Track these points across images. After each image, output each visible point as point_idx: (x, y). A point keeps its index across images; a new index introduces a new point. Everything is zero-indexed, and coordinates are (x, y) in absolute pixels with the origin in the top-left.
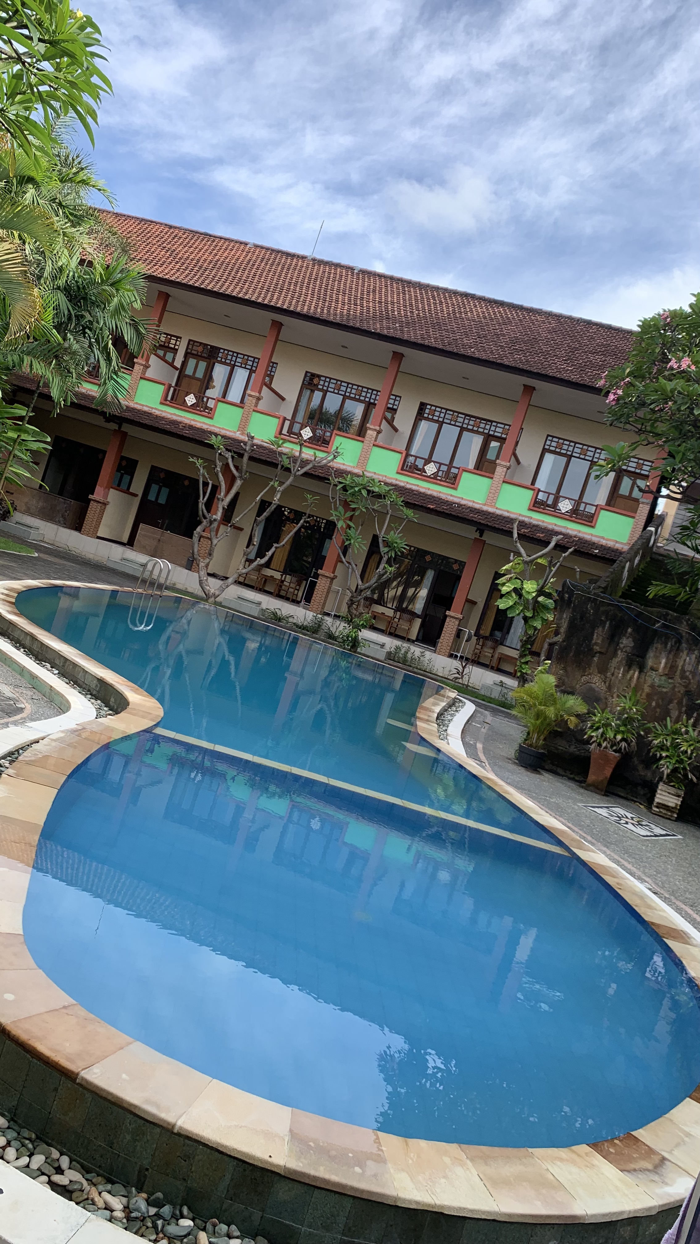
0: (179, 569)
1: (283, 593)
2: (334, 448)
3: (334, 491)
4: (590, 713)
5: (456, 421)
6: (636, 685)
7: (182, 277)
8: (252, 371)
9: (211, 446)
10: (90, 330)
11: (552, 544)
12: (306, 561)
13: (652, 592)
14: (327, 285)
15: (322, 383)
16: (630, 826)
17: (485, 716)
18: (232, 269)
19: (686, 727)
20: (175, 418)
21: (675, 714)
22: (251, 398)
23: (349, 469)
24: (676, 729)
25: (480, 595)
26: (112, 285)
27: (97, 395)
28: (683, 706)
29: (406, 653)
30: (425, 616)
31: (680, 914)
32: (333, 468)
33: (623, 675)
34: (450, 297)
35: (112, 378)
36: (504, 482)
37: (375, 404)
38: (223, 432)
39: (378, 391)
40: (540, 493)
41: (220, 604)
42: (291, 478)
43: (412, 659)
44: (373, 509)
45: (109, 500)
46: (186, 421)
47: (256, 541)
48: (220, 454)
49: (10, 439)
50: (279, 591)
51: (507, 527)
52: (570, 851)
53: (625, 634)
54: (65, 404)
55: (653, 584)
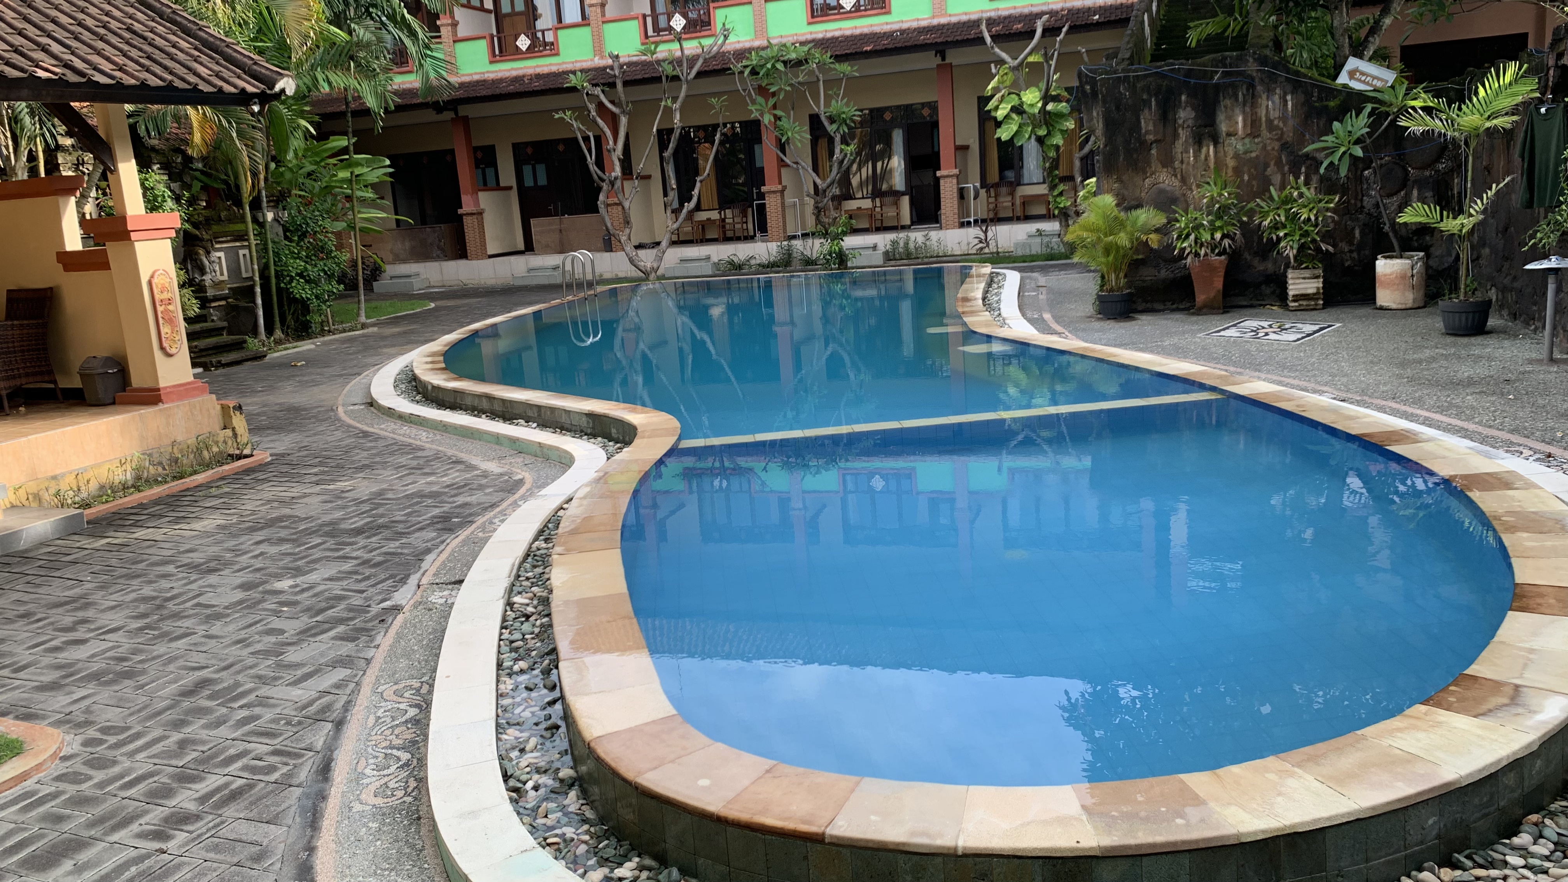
0: (598, 255)
1: (729, 234)
2: (719, 27)
3: (743, 81)
4: (1171, 221)
6: (1215, 163)
9: (574, 89)
10: (375, 6)
11: (1039, 32)
12: (739, 184)
13: (1193, 38)
16: (1272, 336)
17: (1036, 280)
19: (1298, 188)
20: (515, 73)
21: (1277, 179)
22: (593, 9)
23: (747, 45)
24: (1286, 197)
25: (969, 135)
27: (417, 85)
28: (1283, 166)
29: (907, 244)
30: (912, 189)
31: (1385, 412)
32: (729, 52)
33: (1195, 157)
35: (427, 56)
38: (578, 66)
41: (663, 277)
42: (684, 87)
43: (916, 248)
44: (799, 83)
45: (482, 206)
46: (531, 71)
47: (673, 183)
48: (587, 94)
49: (343, 181)
50: (724, 233)
51: (973, 34)
52: (1222, 392)
53: (1180, 106)
54: (386, 111)
55: (1190, 28)
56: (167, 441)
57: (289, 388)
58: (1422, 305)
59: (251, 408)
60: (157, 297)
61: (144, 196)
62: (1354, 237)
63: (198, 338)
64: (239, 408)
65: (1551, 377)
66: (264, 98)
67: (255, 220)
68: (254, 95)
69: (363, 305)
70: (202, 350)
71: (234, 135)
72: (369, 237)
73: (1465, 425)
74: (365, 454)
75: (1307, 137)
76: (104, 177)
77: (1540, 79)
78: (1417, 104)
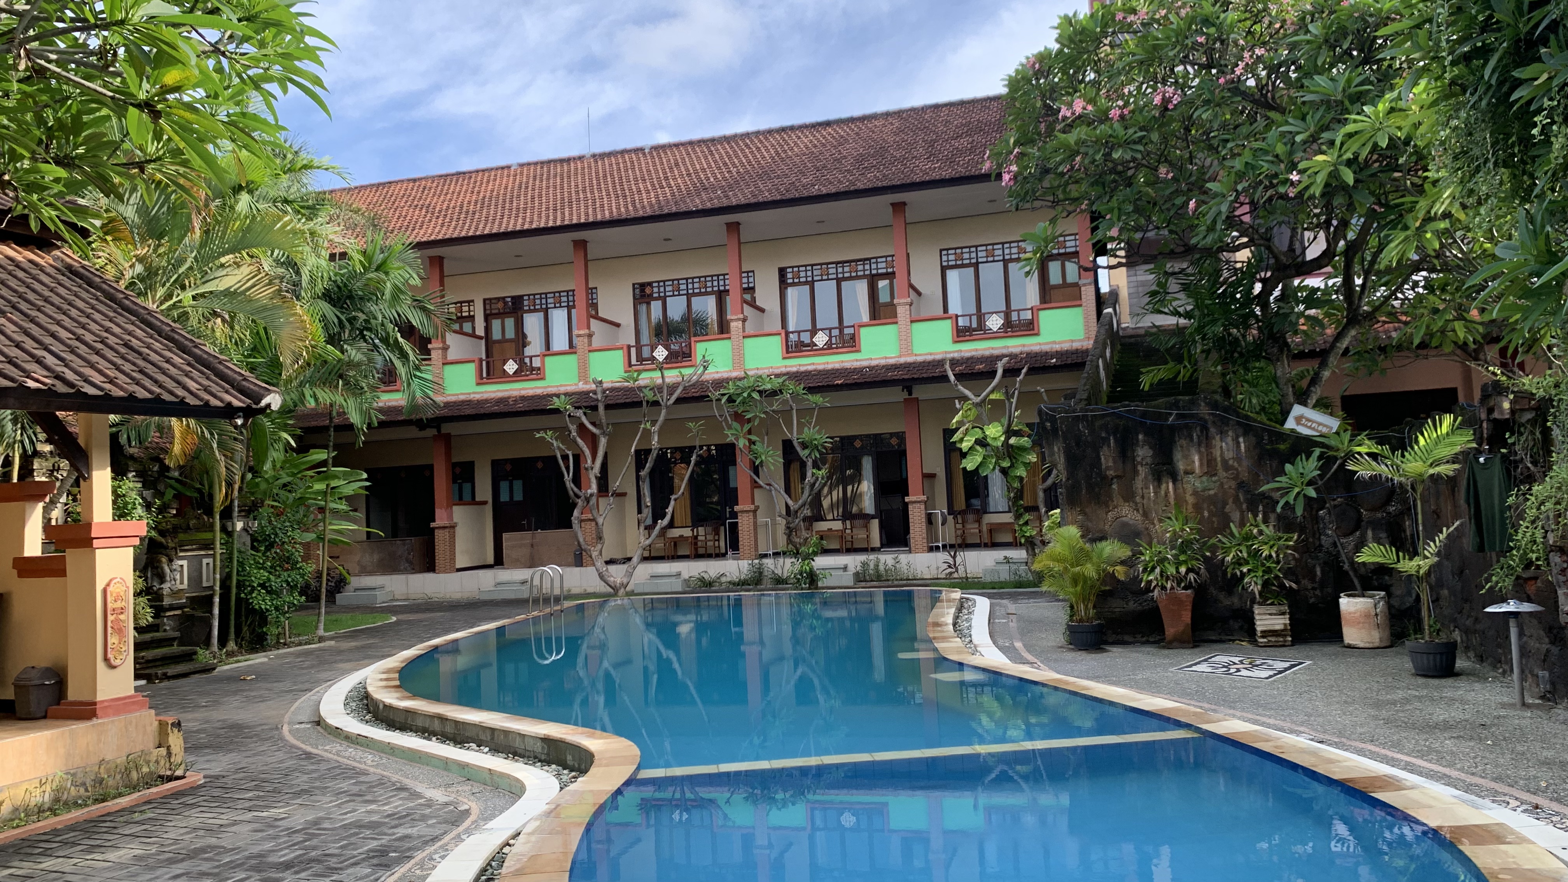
0: (569, 570)
1: (701, 551)
2: (699, 358)
3: (720, 408)
4: (1137, 554)
5: (828, 274)
6: (1175, 499)
7: (450, 231)
8: (569, 308)
9: (557, 411)
10: (370, 330)
11: (1000, 372)
12: (712, 503)
13: (1146, 382)
14: (621, 178)
15: (656, 290)
16: (1244, 673)
17: (1005, 607)
18: (504, 201)
19: (1257, 526)
20: (500, 395)
21: (1236, 516)
22: (580, 338)
23: (725, 375)
24: (1247, 534)
25: (935, 463)
26: (377, 270)
27: (403, 403)
28: (1241, 504)
29: (877, 566)
30: (880, 513)
31: (1365, 756)
32: (708, 381)
33: (1155, 493)
34: (766, 139)
35: (415, 376)
36: (912, 322)
37: (728, 291)
38: (563, 390)
39: (724, 275)
40: (960, 319)
41: (632, 593)
42: (664, 412)
43: (886, 571)
44: (773, 411)
45: (455, 520)
46: (515, 393)
47: (648, 501)
48: (569, 416)
49: (318, 492)
50: (696, 549)
51: (938, 372)
52: (1198, 730)
53: (1137, 444)
54: (369, 426)
55: (1142, 373)
56: (95, 760)
57: (236, 704)
58: (1388, 644)
59: (190, 724)
60: (110, 606)
61: (114, 502)
62: (1315, 575)
63: (147, 648)
64: (178, 725)
65: (1525, 722)
66: (248, 412)
67: (224, 529)
68: (240, 409)
69: (322, 618)
70: (148, 661)
71: (215, 446)
72: (337, 550)
73: (1447, 771)
74: (305, 778)
75: (1262, 477)
76: (77, 483)
77: (1475, 430)
78: (1363, 449)
